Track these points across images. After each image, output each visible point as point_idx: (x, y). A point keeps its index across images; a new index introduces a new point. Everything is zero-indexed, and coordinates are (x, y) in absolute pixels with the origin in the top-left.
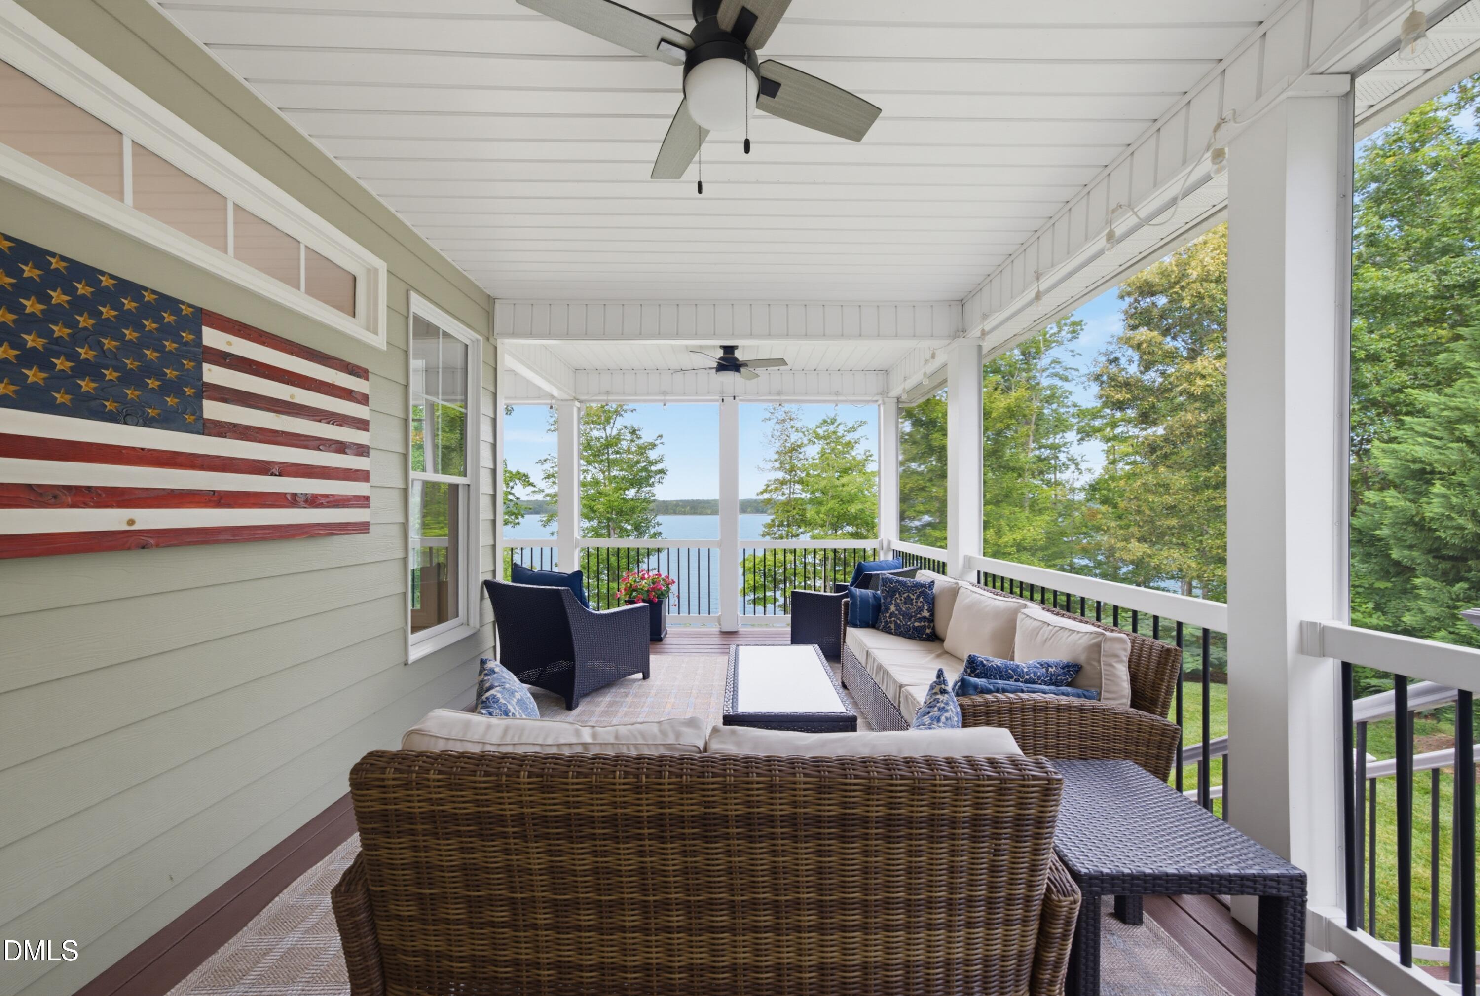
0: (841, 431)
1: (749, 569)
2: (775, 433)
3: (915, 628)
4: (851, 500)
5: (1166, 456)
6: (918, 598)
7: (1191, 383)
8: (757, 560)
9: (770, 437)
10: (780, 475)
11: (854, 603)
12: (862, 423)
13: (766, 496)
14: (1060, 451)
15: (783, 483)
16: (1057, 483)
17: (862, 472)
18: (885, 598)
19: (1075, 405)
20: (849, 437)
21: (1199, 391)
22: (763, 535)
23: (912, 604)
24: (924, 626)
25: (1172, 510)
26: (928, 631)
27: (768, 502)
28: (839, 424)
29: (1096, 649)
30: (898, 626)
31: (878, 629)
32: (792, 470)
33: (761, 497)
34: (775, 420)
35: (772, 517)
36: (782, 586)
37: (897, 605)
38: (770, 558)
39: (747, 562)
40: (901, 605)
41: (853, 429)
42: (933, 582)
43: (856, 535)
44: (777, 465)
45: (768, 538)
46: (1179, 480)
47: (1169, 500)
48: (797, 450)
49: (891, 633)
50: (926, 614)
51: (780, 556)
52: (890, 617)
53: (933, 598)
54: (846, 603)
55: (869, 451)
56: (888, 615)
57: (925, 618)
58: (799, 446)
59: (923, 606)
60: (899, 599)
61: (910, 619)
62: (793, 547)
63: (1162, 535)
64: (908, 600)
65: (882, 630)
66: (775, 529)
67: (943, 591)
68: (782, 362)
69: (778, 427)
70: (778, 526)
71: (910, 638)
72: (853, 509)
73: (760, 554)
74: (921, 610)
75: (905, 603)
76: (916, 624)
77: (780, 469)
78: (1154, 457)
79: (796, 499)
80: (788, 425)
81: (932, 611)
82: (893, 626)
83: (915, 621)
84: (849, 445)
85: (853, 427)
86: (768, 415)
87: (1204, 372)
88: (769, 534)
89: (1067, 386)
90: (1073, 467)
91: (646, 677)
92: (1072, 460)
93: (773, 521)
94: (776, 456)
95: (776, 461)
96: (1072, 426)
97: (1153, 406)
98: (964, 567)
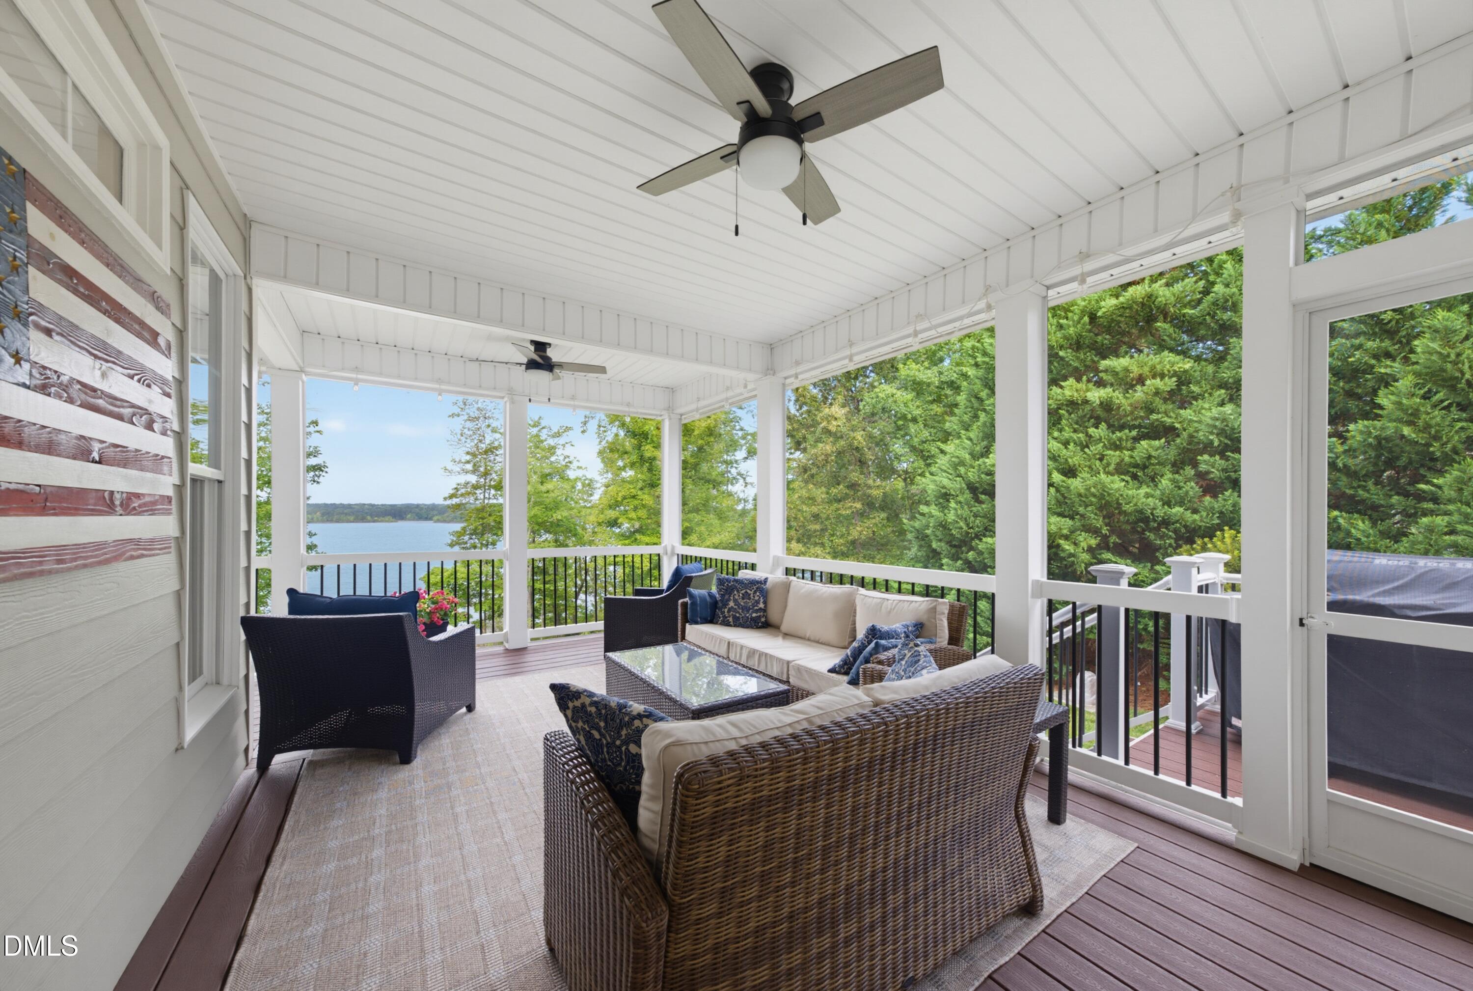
0: (543, 435)
1: (436, 584)
2: (466, 431)
3: (752, 619)
4: (556, 506)
5: (812, 476)
6: (755, 592)
7: (829, 422)
8: (445, 574)
9: (459, 436)
10: (473, 479)
11: (694, 603)
12: (568, 429)
13: (455, 501)
14: (732, 467)
15: (476, 487)
16: (730, 494)
17: (564, 478)
18: (722, 596)
19: (742, 429)
20: (551, 442)
21: (833, 429)
22: (452, 545)
23: (749, 599)
24: (759, 617)
25: (816, 517)
26: (763, 620)
27: (458, 506)
28: (543, 428)
29: (933, 610)
30: (736, 619)
31: (716, 623)
32: (486, 474)
33: (449, 502)
34: (466, 417)
35: (463, 525)
36: (475, 600)
37: (735, 601)
38: (462, 571)
39: (432, 577)
40: (739, 601)
41: (558, 435)
42: (766, 579)
43: (559, 544)
44: (469, 467)
45: (457, 548)
46: (820, 493)
47: (815, 509)
48: (493, 452)
49: (731, 626)
50: (762, 605)
51: (475, 567)
52: (729, 611)
53: (767, 592)
54: (685, 605)
55: (568, 457)
56: (726, 610)
57: (761, 609)
58: (496, 448)
59: (759, 600)
60: (737, 595)
61: (748, 611)
62: (490, 558)
63: (809, 537)
64: (746, 596)
65: (721, 624)
66: (466, 538)
67: (775, 585)
68: (602, 370)
69: (469, 424)
70: (471, 534)
71: (747, 627)
72: (557, 515)
73: (449, 567)
74: (758, 602)
75: (743, 599)
76: (754, 615)
77: (474, 472)
78: (806, 476)
79: (491, 506)
80: (482, 424)
81: (765, 603)
82: (731, 619)
83: (753, 612)
84: (552, 450)
85: (558, 432)
86: (456, 410)
87: (836, 416)
88: (457, 544)
89: (739, 413)
90: (741, 481)
91: (470, 709)
92: (739, 474)
93: (464, 529)
94: (468, 457)
95: (468, 462)
96: (742, 446)
97: (804, 438)
98: (773, 565)
